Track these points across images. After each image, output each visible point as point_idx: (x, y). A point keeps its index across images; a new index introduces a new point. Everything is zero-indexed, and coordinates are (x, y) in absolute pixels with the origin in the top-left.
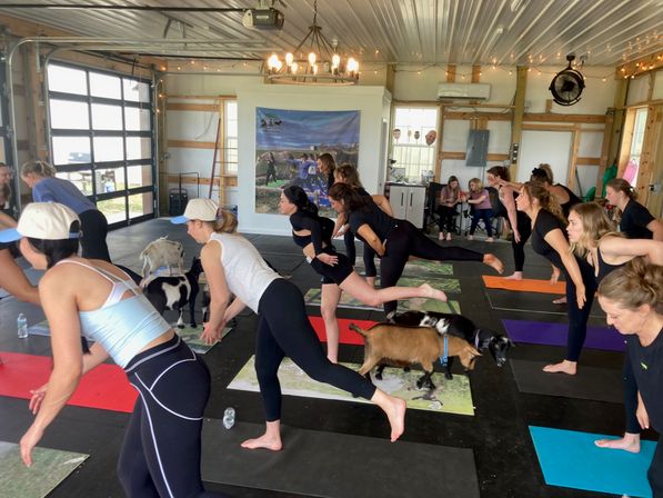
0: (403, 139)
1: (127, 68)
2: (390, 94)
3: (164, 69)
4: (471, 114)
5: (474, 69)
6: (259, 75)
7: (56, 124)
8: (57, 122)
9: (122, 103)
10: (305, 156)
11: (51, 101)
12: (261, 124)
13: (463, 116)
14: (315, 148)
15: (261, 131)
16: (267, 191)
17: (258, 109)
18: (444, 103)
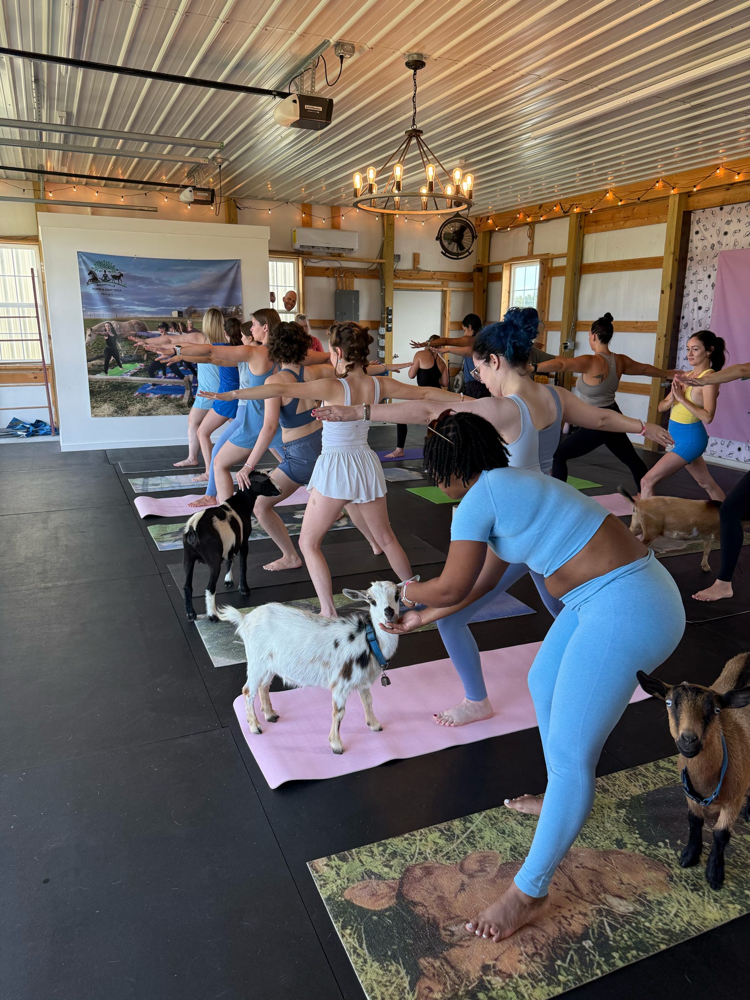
4: (335, 270)
5: (332, 213)
10: (165, 325)
12: (88, 277)
13: (326, 272)
14: (180, 313)
16: (108, 382)
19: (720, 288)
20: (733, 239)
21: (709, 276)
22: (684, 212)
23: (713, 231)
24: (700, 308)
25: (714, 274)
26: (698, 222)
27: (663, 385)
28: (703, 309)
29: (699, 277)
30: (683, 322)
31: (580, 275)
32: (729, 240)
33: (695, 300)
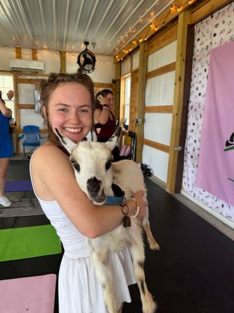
4: (35, 80)
5: (33, 52)
13: (30, 81)
18: (16, 72)
19: (211, 78)
20: (220, 38)
21: (205, 70)
22: (189, 25)
23: (207, 35)
24: (200, 94)
25: (207, 68)
26: (199, 31)
27: (176, 149)
28: (202, 95)
29: (199, 72)
30: (190, 105)
31: (146, 80)
32: (217, 40)
33: (197, 89)
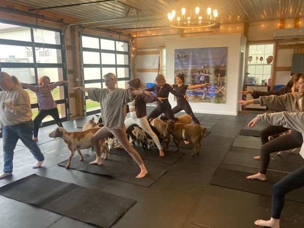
0: (254, 61)
1: (117, 36)
2: (246, 38)
3: (135, 36)
4: (294, 45)
5: (295, 20)
6: (178, 34)
7: (85, 62)
8: (86, 61)
9: (115, 52)
10: (199, 72)
11: (83, 52)
12: (177, 57)
13: (290, 47)
14: (204, 67)
15: (177, 61)
17: (176, 50)
18: (278, 41)
